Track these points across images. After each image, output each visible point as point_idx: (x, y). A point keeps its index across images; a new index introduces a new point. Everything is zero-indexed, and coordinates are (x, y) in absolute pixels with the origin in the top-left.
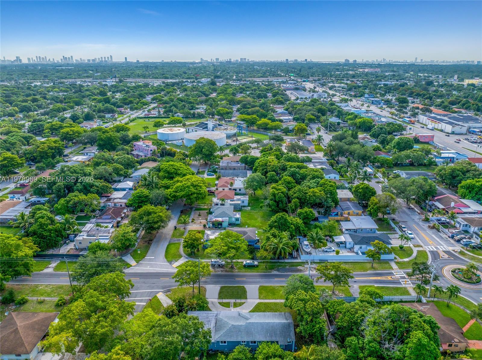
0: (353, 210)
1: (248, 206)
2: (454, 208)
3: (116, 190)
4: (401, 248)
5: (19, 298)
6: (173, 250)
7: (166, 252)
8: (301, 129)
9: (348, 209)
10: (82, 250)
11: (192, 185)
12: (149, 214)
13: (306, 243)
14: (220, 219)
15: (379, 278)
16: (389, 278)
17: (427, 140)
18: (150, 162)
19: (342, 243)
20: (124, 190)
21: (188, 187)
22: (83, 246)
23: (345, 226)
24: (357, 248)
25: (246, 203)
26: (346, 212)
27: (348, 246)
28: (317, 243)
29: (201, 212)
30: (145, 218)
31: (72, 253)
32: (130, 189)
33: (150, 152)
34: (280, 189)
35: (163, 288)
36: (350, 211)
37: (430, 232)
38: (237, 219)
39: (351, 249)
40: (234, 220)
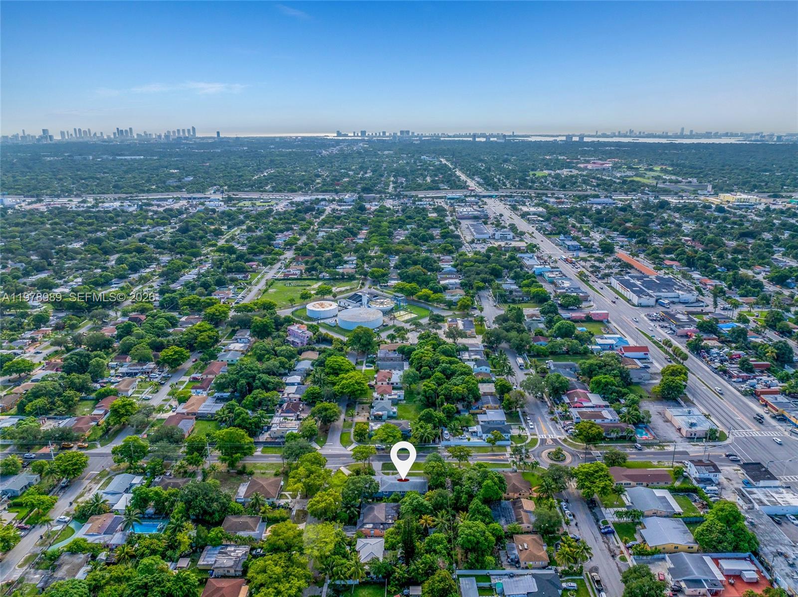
0: (491, 404)
1: (404, 400)
2: (576, 402)
3: (287, 384)
4: (520, 436)
5: (248, 470)
6: (345, 438)
7: (341, 439)
8: (464, 306)
9: (487, 403)
10: (276, 438)
11: (356, 382)
12: (326, 410)
13: (446, 432)
14: (380, 413)
15: (494, 458)
16: (502, 457)
17: (600, 319)
18: (310, 352)
19: (474, 432)
20: (293, 384)
21: (353, 384)
22: (276, 435)
23: (481, 418)
24: (484, 436)
25: (402, 398)
26: (486, 406)
27: (479, 435)
28: (455, 432)
29: (364, 405)
30: (324, 413)
31: (269, 440)
32: (299, 384)
33: (306, 339)
34: (430, 387)
35: (344, 464)
36: (489, 405)
37: (549, 423)
38: (394, 413)
39: (481, 437)
40: (391, 413)
